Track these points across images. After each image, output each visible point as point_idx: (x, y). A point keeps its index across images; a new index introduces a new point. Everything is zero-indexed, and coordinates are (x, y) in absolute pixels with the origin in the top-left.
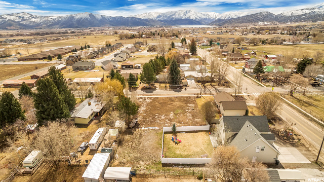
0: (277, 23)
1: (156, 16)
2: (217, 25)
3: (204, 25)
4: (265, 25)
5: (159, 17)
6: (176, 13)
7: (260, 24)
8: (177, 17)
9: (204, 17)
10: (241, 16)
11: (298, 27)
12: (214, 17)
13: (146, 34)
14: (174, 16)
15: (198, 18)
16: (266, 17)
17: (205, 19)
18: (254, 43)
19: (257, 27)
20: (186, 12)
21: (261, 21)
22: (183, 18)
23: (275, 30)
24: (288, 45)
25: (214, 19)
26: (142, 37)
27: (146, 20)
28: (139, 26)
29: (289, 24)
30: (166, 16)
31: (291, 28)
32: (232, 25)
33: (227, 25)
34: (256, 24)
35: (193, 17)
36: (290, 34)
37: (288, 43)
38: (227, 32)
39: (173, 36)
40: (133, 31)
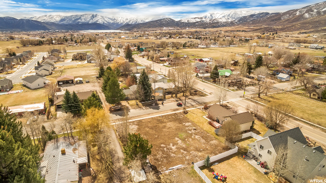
0: (179, 28)
1: (58, 19)
2: (126, 30)
3: (113, 29)
4: (170, 30)
5: (62, 20)
6: (82, 17)
7: (165, 29)
8: (83, 21)
9: (112, 22)
10: (147, 21)
11: (196, 32)
12: (122, 21)
13: (55, 40)
14: (79, 20)
15: (105, 22)
16: (169, 23)
17: (113, 24)
18: (176, 47)
19: (164, 31)
20: (93, 16)
21: (166, 27)
22: (90, 22)
23: (180, 34)
24: (203, 48)
25: (122, 23)
26: (52, 43)
27: (47, 23)
28: (38, 30)
29: (188, 29)
30: (70, 20)
31: (192, 33)
32: (141, 30)
33: (135, 30)
34: (162, 28)
35: (100, 21)
36: (196, 39)
37: (203, 47)
38: (140, 36)
39: (90, 41)
40: (35, 37)
